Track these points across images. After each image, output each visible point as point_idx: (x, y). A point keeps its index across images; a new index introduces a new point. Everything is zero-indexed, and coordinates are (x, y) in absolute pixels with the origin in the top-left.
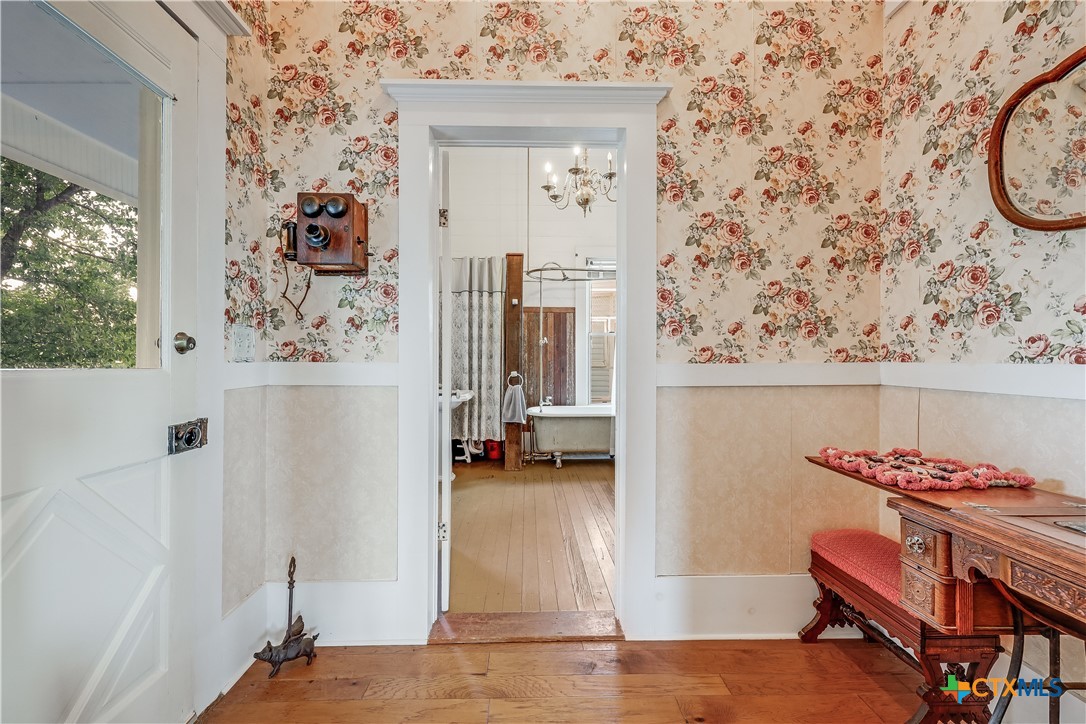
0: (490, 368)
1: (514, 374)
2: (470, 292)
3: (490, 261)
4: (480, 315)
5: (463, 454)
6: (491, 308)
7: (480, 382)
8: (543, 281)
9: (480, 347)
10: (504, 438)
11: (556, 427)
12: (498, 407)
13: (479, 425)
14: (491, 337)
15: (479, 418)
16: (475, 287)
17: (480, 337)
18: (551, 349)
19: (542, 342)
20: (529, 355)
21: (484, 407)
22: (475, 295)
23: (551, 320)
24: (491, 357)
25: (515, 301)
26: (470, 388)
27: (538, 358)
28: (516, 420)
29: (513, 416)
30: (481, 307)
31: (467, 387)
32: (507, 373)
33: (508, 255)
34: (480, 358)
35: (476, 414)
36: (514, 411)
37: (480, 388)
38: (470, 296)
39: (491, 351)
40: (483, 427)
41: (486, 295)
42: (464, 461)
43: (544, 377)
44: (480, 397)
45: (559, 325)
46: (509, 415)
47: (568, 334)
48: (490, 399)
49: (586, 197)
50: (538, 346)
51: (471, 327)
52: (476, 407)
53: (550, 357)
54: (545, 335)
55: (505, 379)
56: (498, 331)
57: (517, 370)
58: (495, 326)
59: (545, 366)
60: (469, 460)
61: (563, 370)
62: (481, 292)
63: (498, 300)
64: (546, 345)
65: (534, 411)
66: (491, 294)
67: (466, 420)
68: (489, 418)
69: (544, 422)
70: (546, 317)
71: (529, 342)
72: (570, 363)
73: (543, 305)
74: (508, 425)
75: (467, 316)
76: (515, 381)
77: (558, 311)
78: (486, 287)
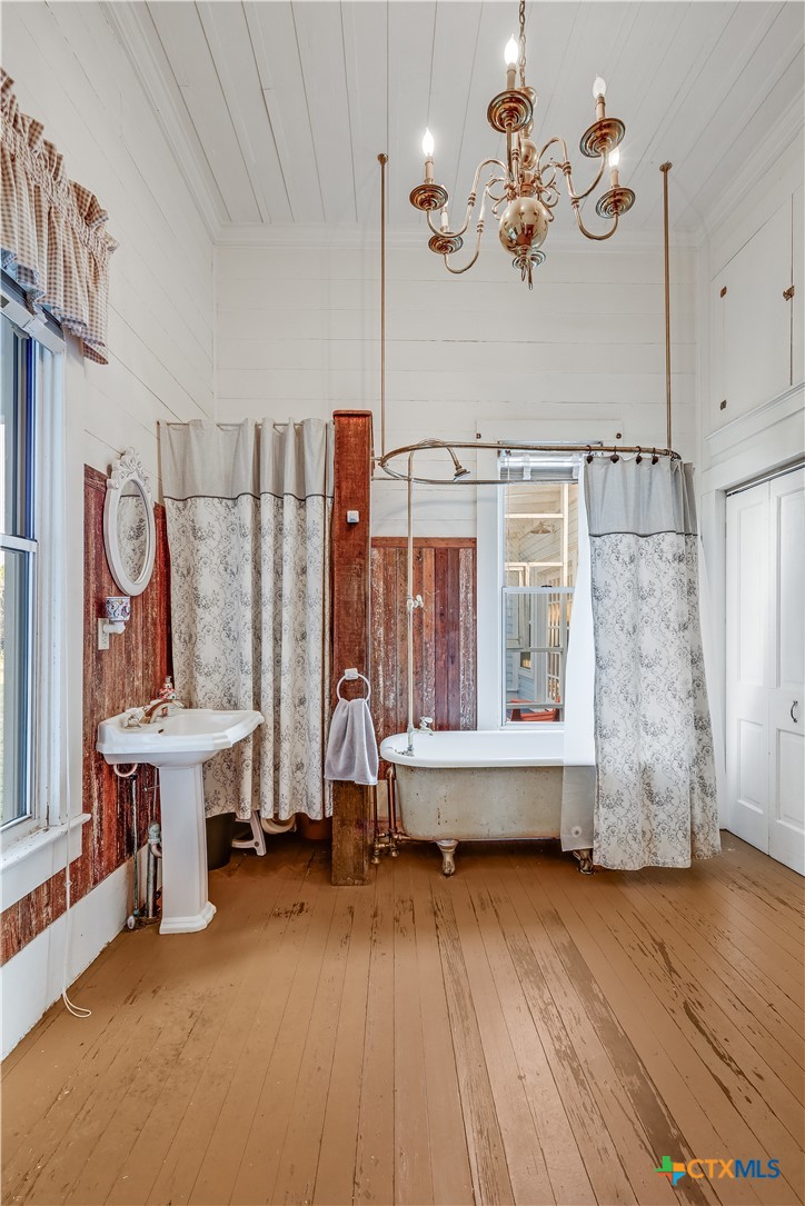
0: (301, 661)
1: (351, 673)
2: (257, 498)
3: (299, 434)
4: (278, 548)
5: (249, 836)
6: (303, 533)
7: (277, 690)
8: (414, 485)
9: (277, 615)
10: (329, 813)
11: (443, 789)
12: (317, 746)
13: (276, 783)
14: (302, 595)
15: (277, 768)
16: (267, 484)
17: (278, 595)
18: (429, 618)
19: (411, 605)
20: (388, 629)
21: (286, 746)
22: (267, 503)
23: (429, 562)
24: (304, 636)
25: (353, 516)
26: (257, 706)
27: (404, 638)
28: (354, 777)
29: (349, 768)
30: (279, 529)
31: (250, 704)
32: (336, 670)
33: (337, 415)
34: (277, 640)
35: (268, 761)
36: (351, 757)
37: (277, 702)
38: (257, 508)
39: (302, 625)
40: (285, 790)
41: (290, 504)
42: (252, 851)
43: (416, 673)
44: (277, 723)
45: (445, 572)
46: (341, 765)
47: (462, 590)
48: (299, 727)
49: (527, 220)
50: (405, 613)
51: (257, 572)
52: (269, 746)
53: (429, 635)
54: (418, 589)
55: (333, 685)
56: (316, 582)
57: (360, 662)
58: (310, 570)
59: (418, 650)
60: (261, 851)
61: (453, 658)
62: (279, 496)
63: (317, 512)
64: (419, 611)
65: (394, 747)
66: (302, 501)
67: (248, 775)
68: (299, 767)
69: (416, 776)
70: (419, 557)
71: (387, 605)
72: (466, 647)
73: (415, 534)
74: (340, 786)
75: (248, 546)
76: (351, 690)
77: (443, 545)
78: (290, 485)
